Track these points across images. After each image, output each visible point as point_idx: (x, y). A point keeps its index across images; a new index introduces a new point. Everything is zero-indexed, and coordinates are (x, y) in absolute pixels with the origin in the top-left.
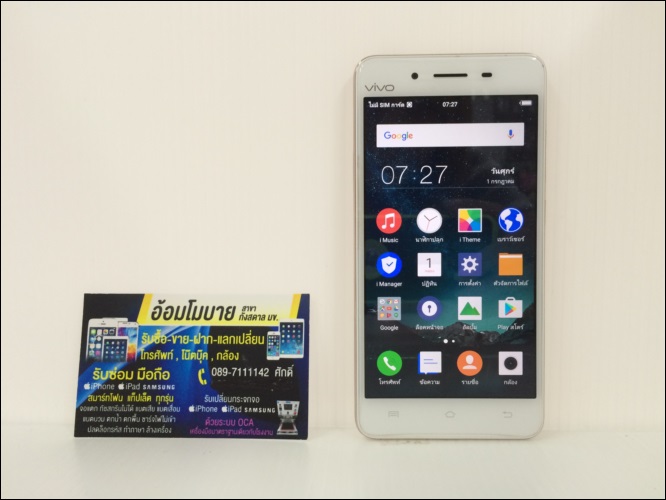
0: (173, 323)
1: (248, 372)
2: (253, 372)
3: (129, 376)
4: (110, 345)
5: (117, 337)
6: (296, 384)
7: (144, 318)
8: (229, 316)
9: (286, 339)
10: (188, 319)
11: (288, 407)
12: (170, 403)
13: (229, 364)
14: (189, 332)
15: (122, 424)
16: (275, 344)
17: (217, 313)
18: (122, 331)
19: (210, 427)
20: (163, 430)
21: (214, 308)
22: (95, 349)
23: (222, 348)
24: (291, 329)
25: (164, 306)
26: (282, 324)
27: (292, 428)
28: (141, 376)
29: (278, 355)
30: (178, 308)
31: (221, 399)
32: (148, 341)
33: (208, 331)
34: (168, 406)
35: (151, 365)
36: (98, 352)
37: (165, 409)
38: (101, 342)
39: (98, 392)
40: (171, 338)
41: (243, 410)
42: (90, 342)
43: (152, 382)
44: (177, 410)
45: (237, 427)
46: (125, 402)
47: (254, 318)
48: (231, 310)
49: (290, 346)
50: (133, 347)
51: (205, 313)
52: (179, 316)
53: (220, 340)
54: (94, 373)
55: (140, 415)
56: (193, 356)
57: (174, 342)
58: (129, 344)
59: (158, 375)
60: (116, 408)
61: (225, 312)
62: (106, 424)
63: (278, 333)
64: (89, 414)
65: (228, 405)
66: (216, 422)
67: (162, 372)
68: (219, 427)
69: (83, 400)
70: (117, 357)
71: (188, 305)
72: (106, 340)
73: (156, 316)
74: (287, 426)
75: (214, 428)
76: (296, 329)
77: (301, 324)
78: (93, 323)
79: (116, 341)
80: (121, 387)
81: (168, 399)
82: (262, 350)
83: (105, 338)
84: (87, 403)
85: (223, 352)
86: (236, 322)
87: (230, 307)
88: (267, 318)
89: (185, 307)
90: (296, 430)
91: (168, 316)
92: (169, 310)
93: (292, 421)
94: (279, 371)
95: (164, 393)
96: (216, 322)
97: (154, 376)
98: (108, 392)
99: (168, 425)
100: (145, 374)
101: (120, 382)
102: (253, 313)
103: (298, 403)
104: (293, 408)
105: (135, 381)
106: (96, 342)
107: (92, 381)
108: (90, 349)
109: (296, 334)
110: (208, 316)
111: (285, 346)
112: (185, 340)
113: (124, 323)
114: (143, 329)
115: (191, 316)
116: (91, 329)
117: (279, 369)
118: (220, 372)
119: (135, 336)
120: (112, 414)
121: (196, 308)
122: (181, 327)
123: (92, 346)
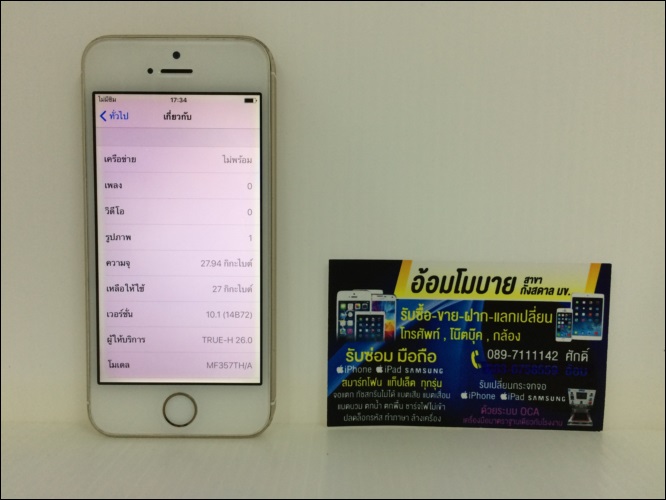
0: (438, 296)
1: (532, 355)
2: (539, 356)
3: (388, 358)
4: (364, 322)
5: (371, 313)
6: (593, 369)
7: (403, 291)
8: (508, 289)
9: (580, 317)
10: (457, 291)
11: (582, 396)
12: (438, 389)
13: (508, 346)
14: (459, 307)
15: (382, 412)
16: (566, 323)
17: (493, 286)
18: (377, 305)
19: (486, 416)
20: (430, 418)
21: (489, 278)
22: (346, 327)
23: (500, 327)
24: (587, 306)
25: (426, 276)
26: (575, 299)
27: (586, 419)
28: (402, 358)
29: (569, 336)
30: (445, 278)
31: (499, 385)
32: (408, 317)
33: (482, 306)
34: (436, 392)
35: (414, 345)
36: (350, 330)
37: (432, 396)
38: (353, 318)
39: (352, 376)
40: (436, 314)
41: (526, 398)
42: (340, 319)
43: (416, 365)
44: (447, 396)
45: (519, 417)
46: (385, 386)
47: (540, 291)
48: (510, 282)
49: (585, 326)
50: (390, 323)
51: (478, 284)
52: (446, 288)
53: (497, 318)
54: (347, 354)
55: (403, 401)
56: (463, 335)
57: (441, 319)
58: (386, 321)
59: (422, 357)
60: (375, 394)
61: (502, 284)
62: (365, 412)
63: (570, 310)
64: (344, 401)
65: (508, 392)
66: (493, 411)
67: (427, 353)
68: (497, 416)
69: (335, 386)
70: (373, 335)
71: (456, 275)
72: (359, 316)
73: (417, 287)
74: (580, 416)
75: (491, 417)
76: (594, 306)
77: (601, 300)
78: (342, 296)
79: (370, 317)
80: (379, 370)
81: (435, 384)
82: (549, 331)
83: (357, 313)
84: (341, 389)
85: (501, 332)
86: (516, 296)
87: (509, 278)
88: (556, 292)
89: (452, 278)
90: (591, 421)
91: (431, 288)
92: (433, 281)
93: (587, 411)
94: (570, 355)
95: (431, 377)
96: (491, 295)
97: (417, 358)
98: (364, 376)
99: (437, 413)
100: (406, 356)
101: (378, 364)
102: (538, 285)
103: (594, 392)
104: (588, 397)
105: (395, 363)
106: (347, 318)
107: (345, 364)
108: (340, 327)
109: (594, 312)
110: (482, 288)
111: (579, 326)
112: (453, 316)
113: (378, 295)
114: (402, 303)
115: (460, 289)
116: (341, 302)
117: (571, 352)
118: (496, 354)
119: (392, 311)
120: (371, 400)
121: (466, 278)
122: (447, 301)
123: (343, 323)
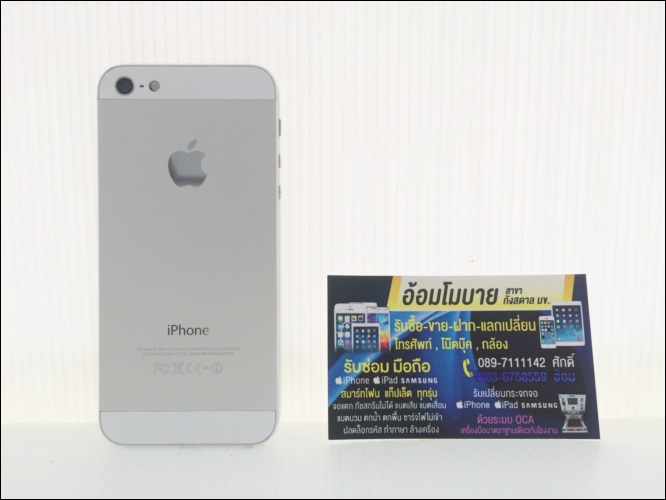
0: (427, 308)
1: (521, 363)
2: (527, 363)
4: (361, 334)
5: (366, 324)
7: (395, 303)
8: (491, 300)
9: (561, 324)
10: (444, 303)
11: (573, 402)
12: (434, 399)
13: (497, 354)
14: (447, 317)
16: (549, 330)
17: (477, 297)
18: (372, 317)
19: (483, 426)
20: (428, 429)
22: (344, 338)
23: (487, 336)
24: (567, 313)
25: (416, 289)
27: (581, 425)
28: (398, 368)
29: (554, 342)
30: (432, 291)
31: (492, 393)
32: (402, 328)
33: (469, 316)
34: (432, 402)
35: (409, 355)
36: (348, 342)
37: (429, 405)
38: (349, 330)
39: (351, 387)
40: (427, 325)
41: (520, 406)
42: (338, 330)
43: (411, 375)
44: (443, 406)
45: (514, 426)
46: (383, 398)
47: (521, 301)
48: (493, 293)
49: (568, 332)
50: (385, 335)
51: (464, 296)
52: (435, 300)
53: (484, 327)
54: (345, 365)
55: (401, 412)
56: (454, 345)
57: (432, 329)
58: (380, 333)
59: (416, 366)
60: (373, 405)
61: (486, 296)
62: (364, 424)
63: (551, 318)
64: (343, 413)
65: (501, 400)
66: (489, 420)
67: (421, 363)
68: (494, 426)
70: (369, 347)
71: (443, 288)
72: (355, 328)
73: (408, 300)
74: (574, 423)
75: (488, 426)
76: (573, 313)
78: (340, 308)
79: (366, 328)
80: (376, 381)
81: (431, 394)
82: (534, 338)
83: (354, 325)
84: (340, 400)
85: (489, 340)
86: (500, 306)
87: (492, 290)
88: (536, 301)
89: (440, 291)
90: (585, 427)
91: (421, 300)
92: (422, 294)
94: (557, 361)
95: (426, 387)
96: (476, 306)
97: (412, 368)
98: (362, 387)
99: (434, 424)
100: (402, 366)
101: (375, 375)
102: (519, 295)
103: (584, 397)
104: (579, 402)
105: (391, 374)
106: (345, 330)
107: (343, 375)
108: (338, 339)
109: (574, 318)
110: (468, 300)
111: (561, 332)
112: (443, 327)
113: (373, 308)
114: (395, 315)
115: (447, 300)
116: (338, 315)
117: (557, 358)
118: (487, 363)
119: (386, 323)
120: (370, 412)
121: (452, 291)
122: (436, 313)
123: (341, 335)
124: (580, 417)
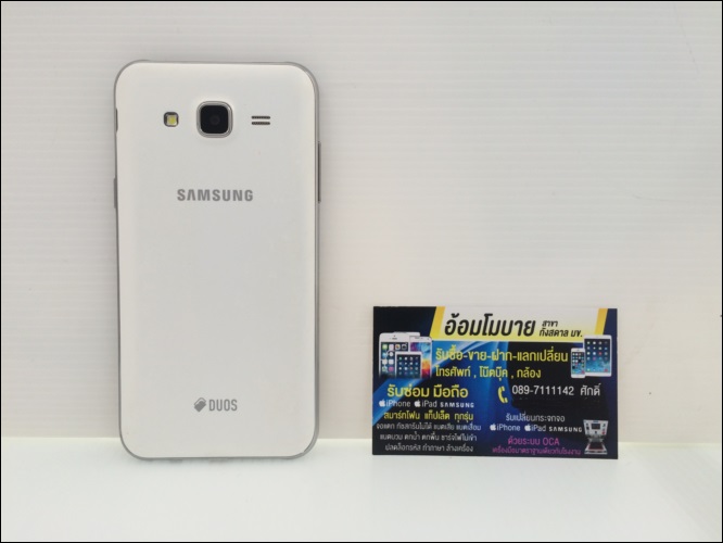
124: (601, 440)
